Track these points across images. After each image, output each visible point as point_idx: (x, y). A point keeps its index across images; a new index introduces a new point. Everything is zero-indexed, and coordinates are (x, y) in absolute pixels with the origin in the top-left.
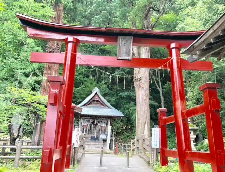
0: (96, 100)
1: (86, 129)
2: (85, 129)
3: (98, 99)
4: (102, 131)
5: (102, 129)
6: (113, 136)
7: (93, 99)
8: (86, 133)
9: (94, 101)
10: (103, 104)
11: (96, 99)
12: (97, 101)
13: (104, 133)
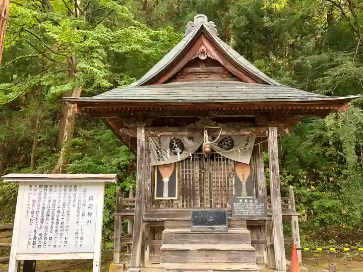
0: (203, 58)
1: (172, 178)
2: (166, 180)
3: (215, 56)
4: (238, 182)
5: (237, 179)
6: (292, 207)
7: (190, 57)
8: (171, 193)
9: (196, 62)
10: (235, 74)
11: (203, 53)
12: (210, 62)
13: (249, 193)
